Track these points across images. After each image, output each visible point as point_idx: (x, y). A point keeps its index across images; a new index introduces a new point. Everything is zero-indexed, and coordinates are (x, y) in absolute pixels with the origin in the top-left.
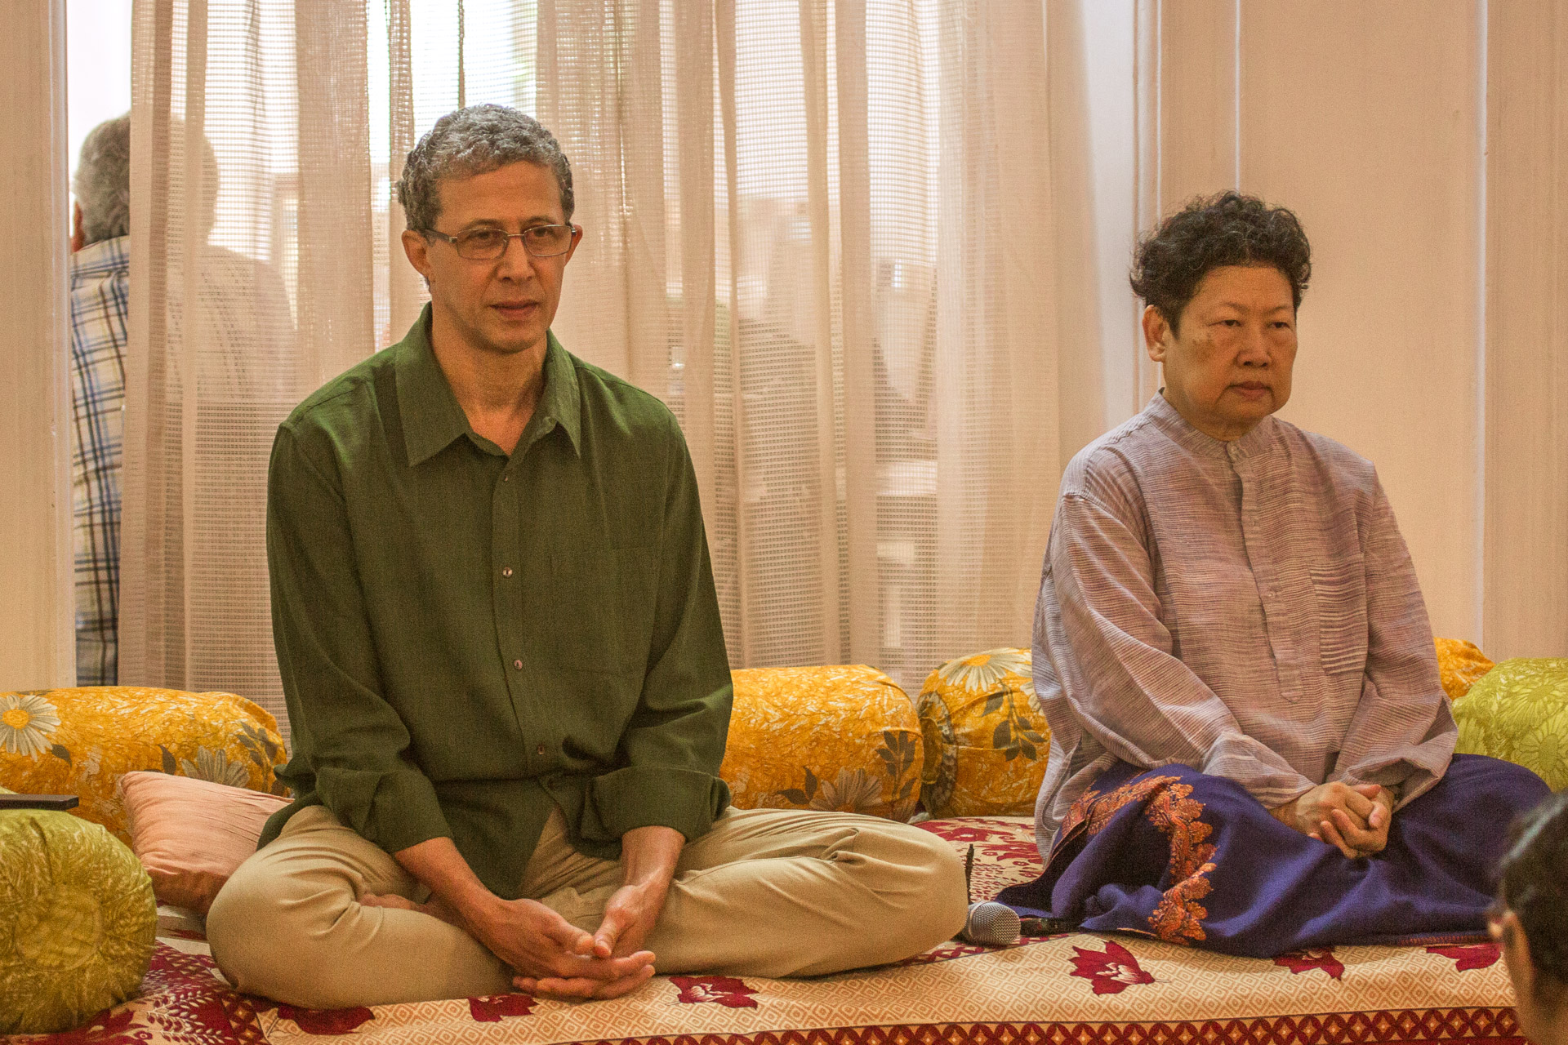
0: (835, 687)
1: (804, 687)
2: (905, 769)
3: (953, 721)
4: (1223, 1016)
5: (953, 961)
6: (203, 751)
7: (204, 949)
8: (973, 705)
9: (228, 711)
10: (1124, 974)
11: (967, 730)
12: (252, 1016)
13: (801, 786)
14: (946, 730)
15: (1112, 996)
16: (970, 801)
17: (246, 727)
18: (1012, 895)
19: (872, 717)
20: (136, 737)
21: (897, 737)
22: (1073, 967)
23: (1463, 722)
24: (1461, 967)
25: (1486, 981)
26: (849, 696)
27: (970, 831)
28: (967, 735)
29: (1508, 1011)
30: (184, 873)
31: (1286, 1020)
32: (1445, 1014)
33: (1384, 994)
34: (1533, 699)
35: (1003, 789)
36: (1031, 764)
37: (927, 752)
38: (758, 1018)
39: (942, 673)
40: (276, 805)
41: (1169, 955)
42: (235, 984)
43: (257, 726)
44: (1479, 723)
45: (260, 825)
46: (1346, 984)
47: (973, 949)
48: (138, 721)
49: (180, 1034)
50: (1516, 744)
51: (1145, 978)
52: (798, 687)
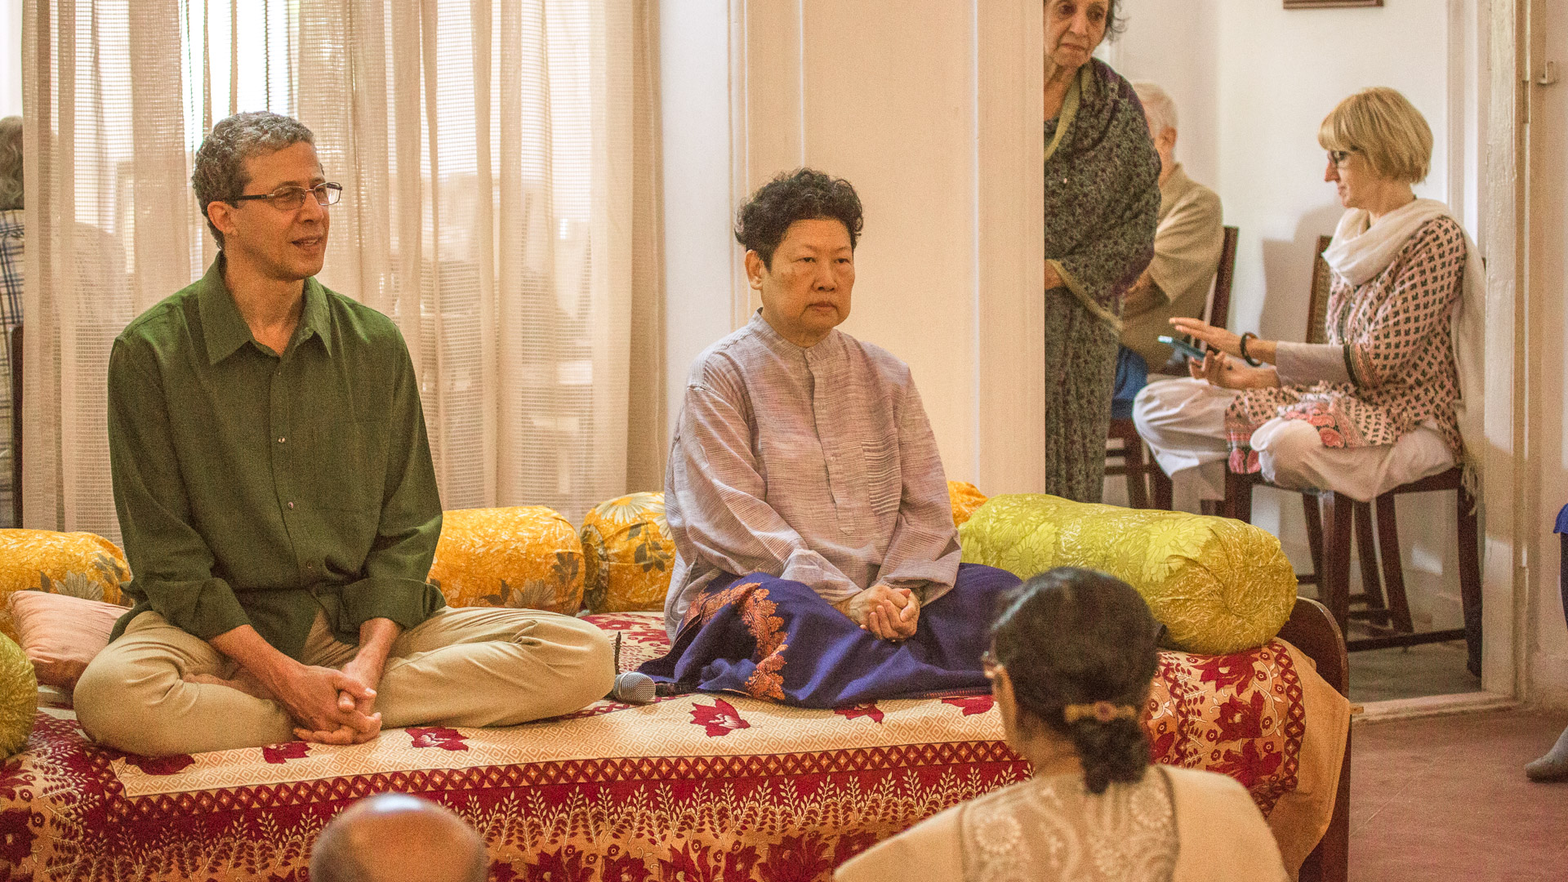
0: (522, 522)
1: (499, 522)
2: (572, 579)
3: (605, 545)
4: (799, 751)
5: (607, 714)
6: (70, 575)
7: (70, 715)
8: (620, 533)
9: (87, 545)
10: (729, 722)
11: (616, 551)
12: (107, 763)
13: (498, 592)
14: (601, 551)
15: (720, 737)
16: (618, 602)
17: (102, 557)
18: (648, 667)
19: (548, 543)
20: (22, 565)
21: (566, 556)
22: (693, 718)
23: (966, 539)
24: (966, 712)
25: (983, 722)
26: (532, 528)
27: (618, 622)
28: (616, 555)
29: (999, 743)
30: (57, 662)
31: (844, 752)
32: (955, 746)
33: (912, 733)
34: (1014, 523)
35: (642, 591)
36: (661, 574)
37: (588, 566)
38: (469, 758)
39: (598, 511)
40: (120, 612)
41: (760, 708)
42: (94, 740)
43: (109, 556)
44: (977, 541)
45: (110, 627)
46: (885, 726)
47: (622, 705)
48: (23, 553)
49: (55, 777)
50: (1003, 555)
51: (743, 724)
52: (495, 522)
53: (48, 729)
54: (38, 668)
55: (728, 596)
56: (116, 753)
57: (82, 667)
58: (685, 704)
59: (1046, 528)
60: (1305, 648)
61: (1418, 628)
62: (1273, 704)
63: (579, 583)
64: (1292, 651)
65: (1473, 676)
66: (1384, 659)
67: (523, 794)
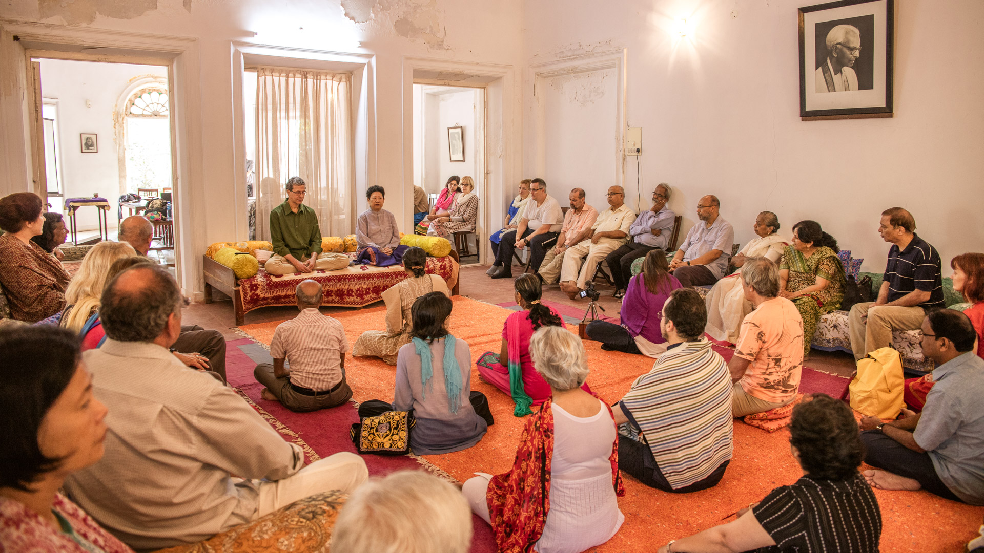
0: (334, 239)
3: (347, 243)
4: (377, 273)
6: (264, 247)
8: (349, 241)
15: (365, 271)
19: (338, 242)
20: (256, 246)
21: (341, 244)
26: (336, 240)
31: (384, 273)
32: (399, 272)
37: (344, 246)
39: (346, 237)
42: (268, 273)
48: (257, 244)
49: (262, 278)
52: (329, 239)
54: (259, 261)
55: (365, 250)
56: (271, 275)
57: (266, 261)
58: (359, 266)
59: (414, 239)
60: (453, 257)
61: (470, 254)
62: (448, 265)
63: (343, 248)
64: (451, 257)
65: (478, 261)
66: (465, 259)
67: (334, 280)
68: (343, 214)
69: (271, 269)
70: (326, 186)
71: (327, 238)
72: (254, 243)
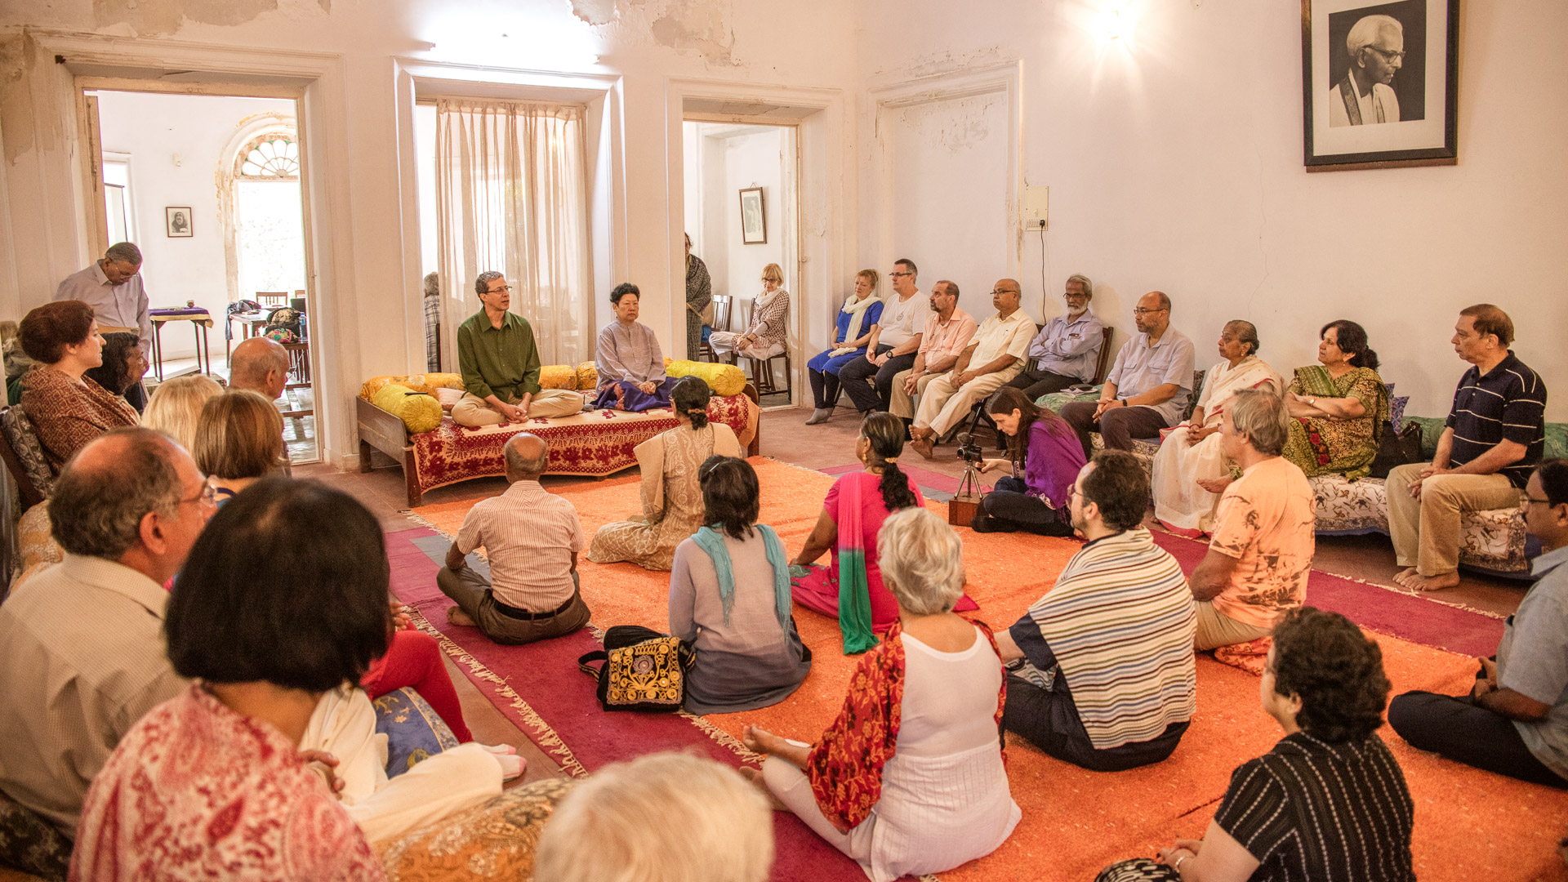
0: (562, 369)
2: (574, 382)
3: (581, 374)
4: (628, 422)
6: (450, 384)
8: (584, 371)
14: (580, 376)
15: (609, 419)
16: (584, 387)
19: (568, 374)
20: (438, 382)
21: (572, 377)
26: (564, 370)
28: (584, 376)
32: (662, 420)
34: (680, 366)
37: (577, 379)
39: (580, 366)
42: (457, 423)
49: (448, 432)
52: (554, 369)
53: (446, 421)
54: (443, 406)
55: (611, 385)
56: (462, 426)
57: (454, 406)
58: (601, 411)
60: (749, 395)
61: (777, 390)
62: (741, 408)
63: (575, 384)
64: (745, 395)
65: (790, 401)
66: (769, 397)
67: (562, 434)
68: (575, 329)
69: (460, 418)
70: (548, 284)
71: (550, 367)
72: (436, 376)
